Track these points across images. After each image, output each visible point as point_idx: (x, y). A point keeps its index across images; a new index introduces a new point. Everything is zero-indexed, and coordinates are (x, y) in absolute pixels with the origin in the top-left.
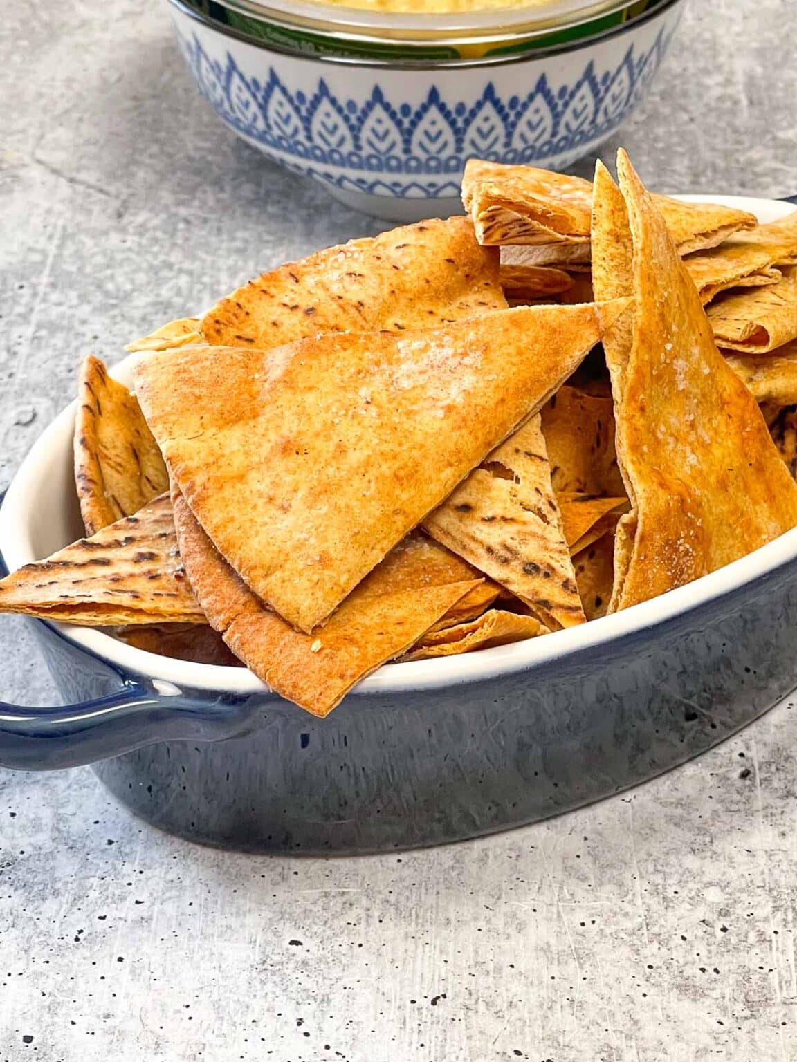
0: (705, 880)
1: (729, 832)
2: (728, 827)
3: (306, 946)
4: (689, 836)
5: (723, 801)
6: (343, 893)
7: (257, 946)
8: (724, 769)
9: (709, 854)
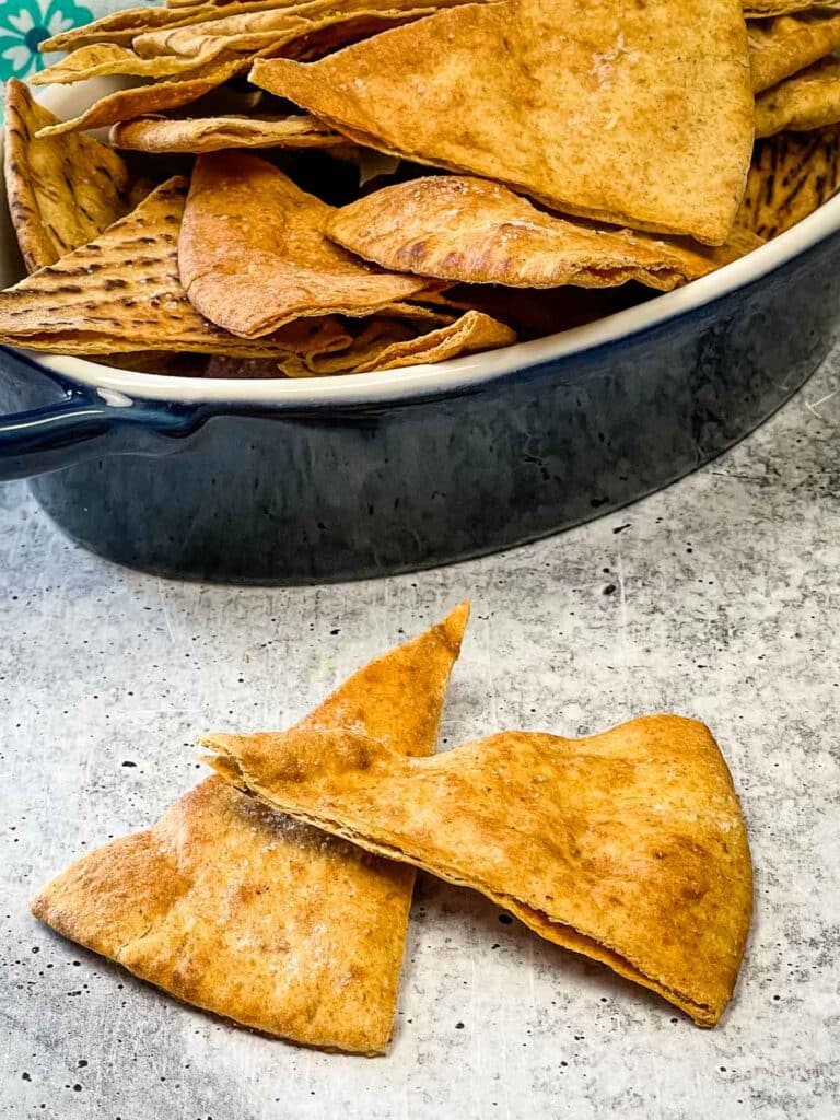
0: (564, 698)
1: (591, 649)
2: (589, 644)
3: (139, 767)
4: (548, 654)
5: (585, 617)
6: (181, 714)
7: (88, 768)
8: (587, 585)
9: (569, 671)
